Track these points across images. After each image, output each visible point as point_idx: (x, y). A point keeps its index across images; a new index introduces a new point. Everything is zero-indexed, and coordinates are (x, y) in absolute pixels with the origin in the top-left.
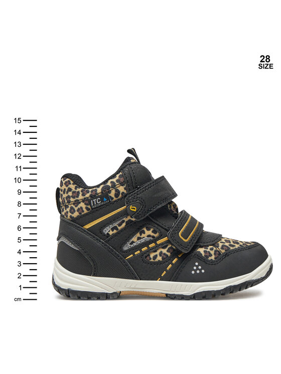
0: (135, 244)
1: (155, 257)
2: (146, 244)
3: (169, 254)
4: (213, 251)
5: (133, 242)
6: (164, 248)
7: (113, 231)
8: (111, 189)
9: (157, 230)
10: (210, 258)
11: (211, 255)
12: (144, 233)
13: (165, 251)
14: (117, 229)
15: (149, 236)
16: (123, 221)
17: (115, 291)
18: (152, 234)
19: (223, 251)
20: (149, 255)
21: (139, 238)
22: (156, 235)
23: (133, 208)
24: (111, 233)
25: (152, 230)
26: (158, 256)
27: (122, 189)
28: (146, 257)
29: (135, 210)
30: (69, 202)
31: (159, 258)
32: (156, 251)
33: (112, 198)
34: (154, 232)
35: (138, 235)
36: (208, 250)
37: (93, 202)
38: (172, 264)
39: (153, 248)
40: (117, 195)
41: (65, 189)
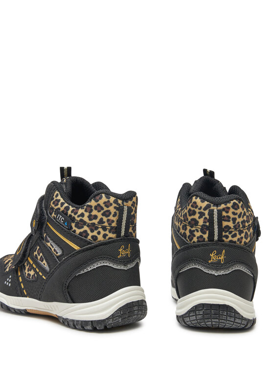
30: (244, 227)
41: (241, 213)
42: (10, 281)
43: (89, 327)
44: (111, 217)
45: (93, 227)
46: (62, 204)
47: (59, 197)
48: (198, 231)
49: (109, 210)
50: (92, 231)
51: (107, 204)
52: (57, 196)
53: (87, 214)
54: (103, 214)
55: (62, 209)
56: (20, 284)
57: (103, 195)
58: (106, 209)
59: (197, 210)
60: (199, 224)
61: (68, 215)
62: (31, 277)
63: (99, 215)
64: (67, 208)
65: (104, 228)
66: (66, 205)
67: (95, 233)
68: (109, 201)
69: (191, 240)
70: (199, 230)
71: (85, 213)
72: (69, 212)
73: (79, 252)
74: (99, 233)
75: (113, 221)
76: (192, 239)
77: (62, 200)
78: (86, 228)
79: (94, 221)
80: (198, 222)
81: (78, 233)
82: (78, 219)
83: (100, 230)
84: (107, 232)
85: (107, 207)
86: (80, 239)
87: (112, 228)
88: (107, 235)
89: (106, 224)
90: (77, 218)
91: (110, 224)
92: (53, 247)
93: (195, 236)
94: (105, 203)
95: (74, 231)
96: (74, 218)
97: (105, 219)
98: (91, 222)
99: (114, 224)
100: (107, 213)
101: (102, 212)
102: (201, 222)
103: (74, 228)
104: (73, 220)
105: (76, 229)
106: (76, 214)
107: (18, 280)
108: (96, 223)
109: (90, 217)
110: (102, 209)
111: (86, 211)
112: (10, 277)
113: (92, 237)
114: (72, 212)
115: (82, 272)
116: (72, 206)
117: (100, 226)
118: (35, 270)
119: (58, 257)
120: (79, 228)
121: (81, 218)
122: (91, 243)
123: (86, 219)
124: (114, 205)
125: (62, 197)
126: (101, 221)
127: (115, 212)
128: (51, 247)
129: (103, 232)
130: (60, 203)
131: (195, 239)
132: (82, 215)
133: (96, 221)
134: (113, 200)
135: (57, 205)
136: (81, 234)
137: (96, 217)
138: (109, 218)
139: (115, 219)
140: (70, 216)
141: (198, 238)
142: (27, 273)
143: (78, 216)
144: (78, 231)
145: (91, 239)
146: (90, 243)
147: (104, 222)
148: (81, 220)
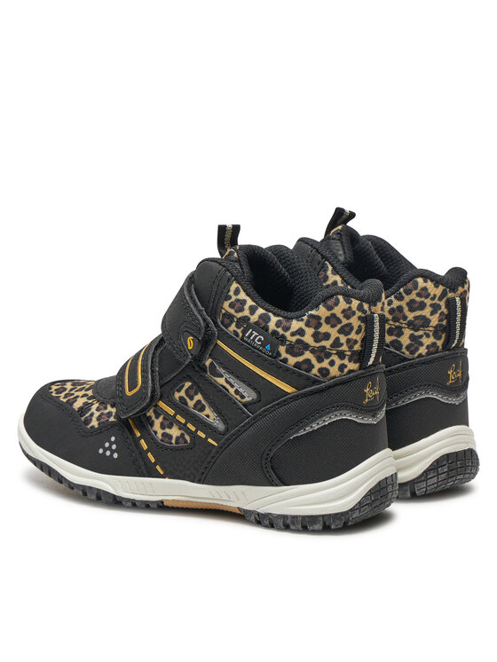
42: (114, 447)
43: (318, 526)
44: (353, 336)
45: (322, 354)
46: (253, 310)
47: (242, 295)
48: (428, 336)
49: (351, 324)
50: (320, 360)
51: (348, 313)
52: (237, 292)
53: (309, 331)
54: (340, 331)
55: (254, 318)
56: (143, 454)
57: (340, 297)
58: (345, 321)
59: (428, 302)
60: (431, 324)
61: (270, 331)
62: (173, 441)
63: (334, 333)
64: (265, 318)
65: (341, 355)
66: (260, 311)
67: (325, 364)
68: (350, 308)
69: (412, 353)
70: (431, 334)
71: (306, 329)
72: (272, 326)
73: (295, 398)
74: (332, 363)
75: (356, 342)
76: (417, 349)
77: (250, 302)
78: (308, 355)
79: (324, 343)
80: (429, 321)
81: (293, 364)
82: (294, 339)
83: (335, 358)
84: (346, 361)
85: (348, 317)
86: (297, 375)
87: (354, 353)
88: (346, 366)
89: (345, 348)
90: (289, 337)
91: (351, 347)
92: (232, 386)
93: (421, 344)
94: (344, 311)
95: (285, 360)
96: (283, 336)
97: (343, 339)
98: (318, 345)
99: (357, 347)
100: (347, 329)
101: (339, 326)
102: (434, 320)
103: (284, 355)
104: (283, 339)
105: (288, 356)
106: (286, 329)
107: (138, 446)
108: (328, 346)
109: (317, 337)
110: (340, 322)
111: (308, 325)
112: (113, 439)
113: (320, 370)
114: (278, 324)
115: (302, 433)
116: (275, 314)
117: (334, 352)
118: (182, 427)
119: (245, 405)
120: (294, 355)
121: (298, 337)
122: (320, 382)
123: (308, 338)
124: (359, 314)
125: (248, 295)
126: (337, 343)
127: (360, 326)
128: (228, 386)
129: (338, 362)
130: (246, 307)
131: (423, 350)
132: (301, 332)
133: (327, 344)
134: (356, 305)
135: (241, 310)
136: (297, 365)
137: (327, 336)
138: (350, 337)
139: (359, 338)
140: (275, 333)
141: (428, 347)
142: (160, 432)
143: (293, 334)
144: (292, 360)
145: (318, 374)
146: (315, 382)
147: (342, 344)
148: (299, 341)
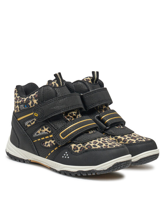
0: (39, 135)
1: (47, 144)
2: (44, 136)
3: (54, 144)
4: (80, 147)
5: (38, 133)
6: (53, 140)
7: (29, 125)
8: (30, 100)
9: (50, 129)
10: (76, 151)
11: (77, 149)
12: (44, 130)
13: (53, 142)
14: (31, 124)
15: (46, 131)
16: (34, 120)
17: (28, 159)
18: (48, 131)
19: (87, 148)
20: (44, 142)
21: (41, 132)
22: (50, 132)
23: (36, 115)
24: (28, 126)
25: (48, 128)
26: (49, 144)
27: (35, 101)
28: (43, 143)
29: (37, 116)
31: (49, 145)
32: (48, 141)
33: (30, 106)
34: (49, 129)
35: (40, 130)
36: (77, 146)
37: (21, 106)
38: (54, 150)
39: (47, 139)
40: (32, 105)
